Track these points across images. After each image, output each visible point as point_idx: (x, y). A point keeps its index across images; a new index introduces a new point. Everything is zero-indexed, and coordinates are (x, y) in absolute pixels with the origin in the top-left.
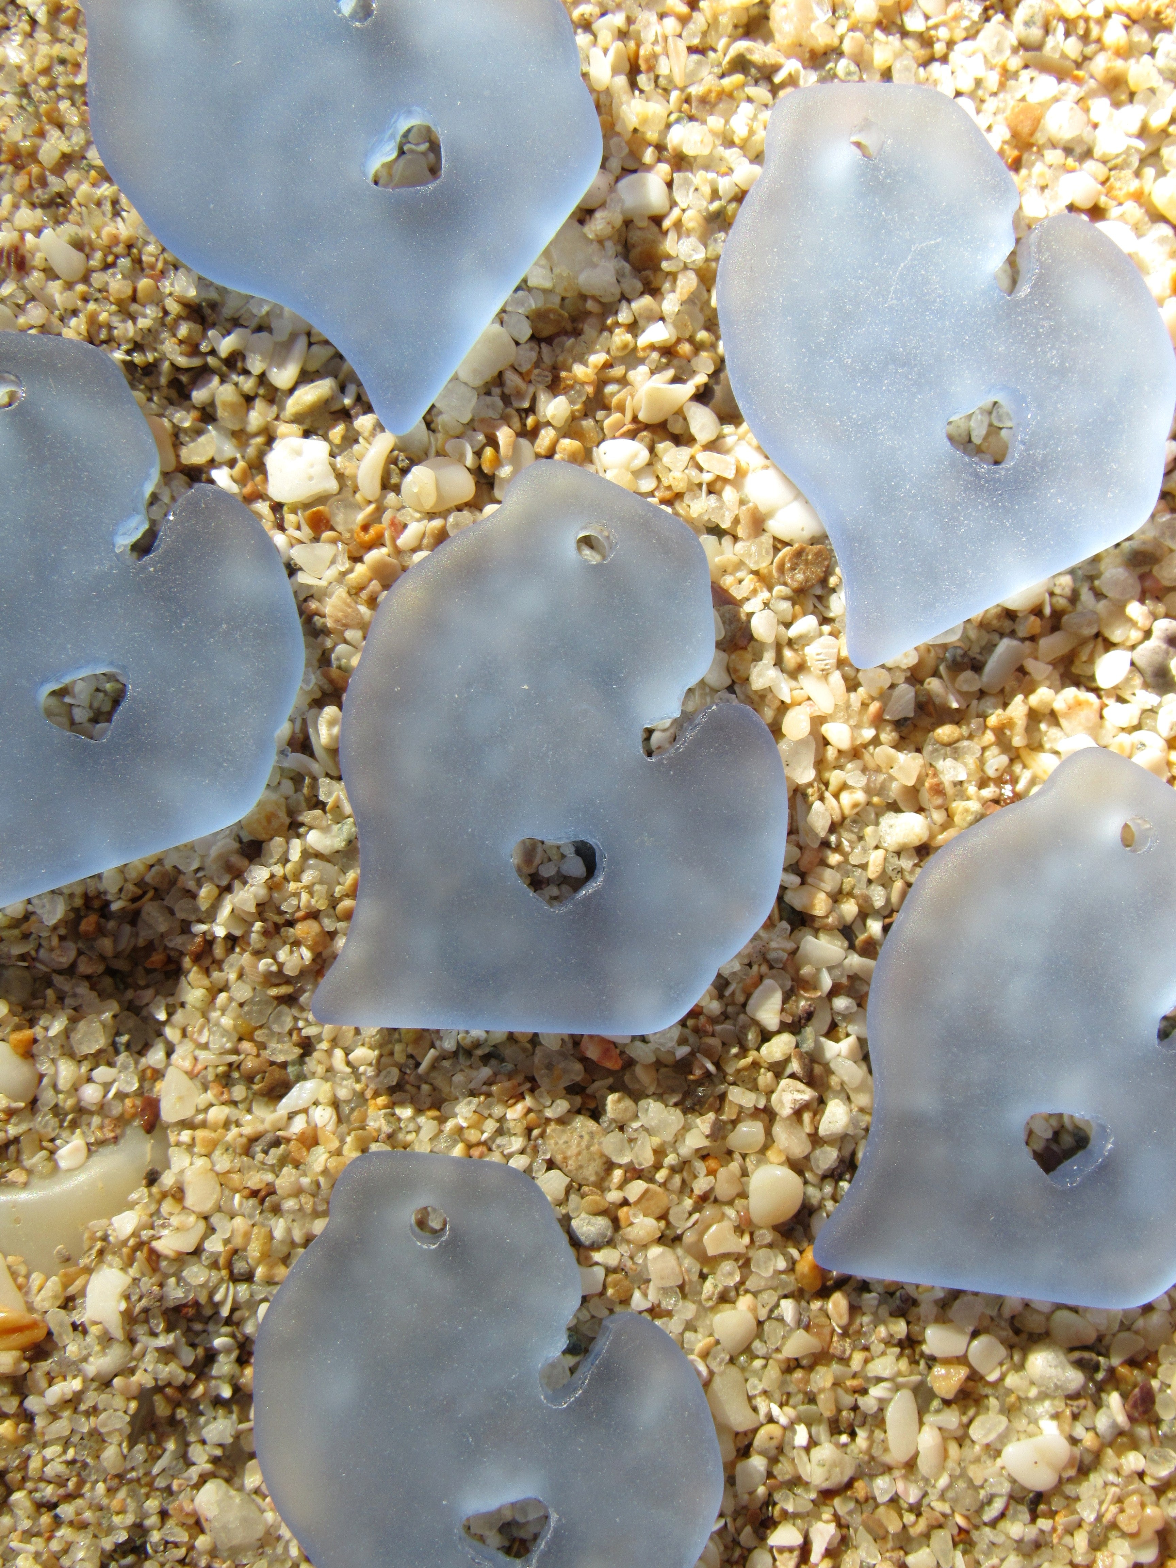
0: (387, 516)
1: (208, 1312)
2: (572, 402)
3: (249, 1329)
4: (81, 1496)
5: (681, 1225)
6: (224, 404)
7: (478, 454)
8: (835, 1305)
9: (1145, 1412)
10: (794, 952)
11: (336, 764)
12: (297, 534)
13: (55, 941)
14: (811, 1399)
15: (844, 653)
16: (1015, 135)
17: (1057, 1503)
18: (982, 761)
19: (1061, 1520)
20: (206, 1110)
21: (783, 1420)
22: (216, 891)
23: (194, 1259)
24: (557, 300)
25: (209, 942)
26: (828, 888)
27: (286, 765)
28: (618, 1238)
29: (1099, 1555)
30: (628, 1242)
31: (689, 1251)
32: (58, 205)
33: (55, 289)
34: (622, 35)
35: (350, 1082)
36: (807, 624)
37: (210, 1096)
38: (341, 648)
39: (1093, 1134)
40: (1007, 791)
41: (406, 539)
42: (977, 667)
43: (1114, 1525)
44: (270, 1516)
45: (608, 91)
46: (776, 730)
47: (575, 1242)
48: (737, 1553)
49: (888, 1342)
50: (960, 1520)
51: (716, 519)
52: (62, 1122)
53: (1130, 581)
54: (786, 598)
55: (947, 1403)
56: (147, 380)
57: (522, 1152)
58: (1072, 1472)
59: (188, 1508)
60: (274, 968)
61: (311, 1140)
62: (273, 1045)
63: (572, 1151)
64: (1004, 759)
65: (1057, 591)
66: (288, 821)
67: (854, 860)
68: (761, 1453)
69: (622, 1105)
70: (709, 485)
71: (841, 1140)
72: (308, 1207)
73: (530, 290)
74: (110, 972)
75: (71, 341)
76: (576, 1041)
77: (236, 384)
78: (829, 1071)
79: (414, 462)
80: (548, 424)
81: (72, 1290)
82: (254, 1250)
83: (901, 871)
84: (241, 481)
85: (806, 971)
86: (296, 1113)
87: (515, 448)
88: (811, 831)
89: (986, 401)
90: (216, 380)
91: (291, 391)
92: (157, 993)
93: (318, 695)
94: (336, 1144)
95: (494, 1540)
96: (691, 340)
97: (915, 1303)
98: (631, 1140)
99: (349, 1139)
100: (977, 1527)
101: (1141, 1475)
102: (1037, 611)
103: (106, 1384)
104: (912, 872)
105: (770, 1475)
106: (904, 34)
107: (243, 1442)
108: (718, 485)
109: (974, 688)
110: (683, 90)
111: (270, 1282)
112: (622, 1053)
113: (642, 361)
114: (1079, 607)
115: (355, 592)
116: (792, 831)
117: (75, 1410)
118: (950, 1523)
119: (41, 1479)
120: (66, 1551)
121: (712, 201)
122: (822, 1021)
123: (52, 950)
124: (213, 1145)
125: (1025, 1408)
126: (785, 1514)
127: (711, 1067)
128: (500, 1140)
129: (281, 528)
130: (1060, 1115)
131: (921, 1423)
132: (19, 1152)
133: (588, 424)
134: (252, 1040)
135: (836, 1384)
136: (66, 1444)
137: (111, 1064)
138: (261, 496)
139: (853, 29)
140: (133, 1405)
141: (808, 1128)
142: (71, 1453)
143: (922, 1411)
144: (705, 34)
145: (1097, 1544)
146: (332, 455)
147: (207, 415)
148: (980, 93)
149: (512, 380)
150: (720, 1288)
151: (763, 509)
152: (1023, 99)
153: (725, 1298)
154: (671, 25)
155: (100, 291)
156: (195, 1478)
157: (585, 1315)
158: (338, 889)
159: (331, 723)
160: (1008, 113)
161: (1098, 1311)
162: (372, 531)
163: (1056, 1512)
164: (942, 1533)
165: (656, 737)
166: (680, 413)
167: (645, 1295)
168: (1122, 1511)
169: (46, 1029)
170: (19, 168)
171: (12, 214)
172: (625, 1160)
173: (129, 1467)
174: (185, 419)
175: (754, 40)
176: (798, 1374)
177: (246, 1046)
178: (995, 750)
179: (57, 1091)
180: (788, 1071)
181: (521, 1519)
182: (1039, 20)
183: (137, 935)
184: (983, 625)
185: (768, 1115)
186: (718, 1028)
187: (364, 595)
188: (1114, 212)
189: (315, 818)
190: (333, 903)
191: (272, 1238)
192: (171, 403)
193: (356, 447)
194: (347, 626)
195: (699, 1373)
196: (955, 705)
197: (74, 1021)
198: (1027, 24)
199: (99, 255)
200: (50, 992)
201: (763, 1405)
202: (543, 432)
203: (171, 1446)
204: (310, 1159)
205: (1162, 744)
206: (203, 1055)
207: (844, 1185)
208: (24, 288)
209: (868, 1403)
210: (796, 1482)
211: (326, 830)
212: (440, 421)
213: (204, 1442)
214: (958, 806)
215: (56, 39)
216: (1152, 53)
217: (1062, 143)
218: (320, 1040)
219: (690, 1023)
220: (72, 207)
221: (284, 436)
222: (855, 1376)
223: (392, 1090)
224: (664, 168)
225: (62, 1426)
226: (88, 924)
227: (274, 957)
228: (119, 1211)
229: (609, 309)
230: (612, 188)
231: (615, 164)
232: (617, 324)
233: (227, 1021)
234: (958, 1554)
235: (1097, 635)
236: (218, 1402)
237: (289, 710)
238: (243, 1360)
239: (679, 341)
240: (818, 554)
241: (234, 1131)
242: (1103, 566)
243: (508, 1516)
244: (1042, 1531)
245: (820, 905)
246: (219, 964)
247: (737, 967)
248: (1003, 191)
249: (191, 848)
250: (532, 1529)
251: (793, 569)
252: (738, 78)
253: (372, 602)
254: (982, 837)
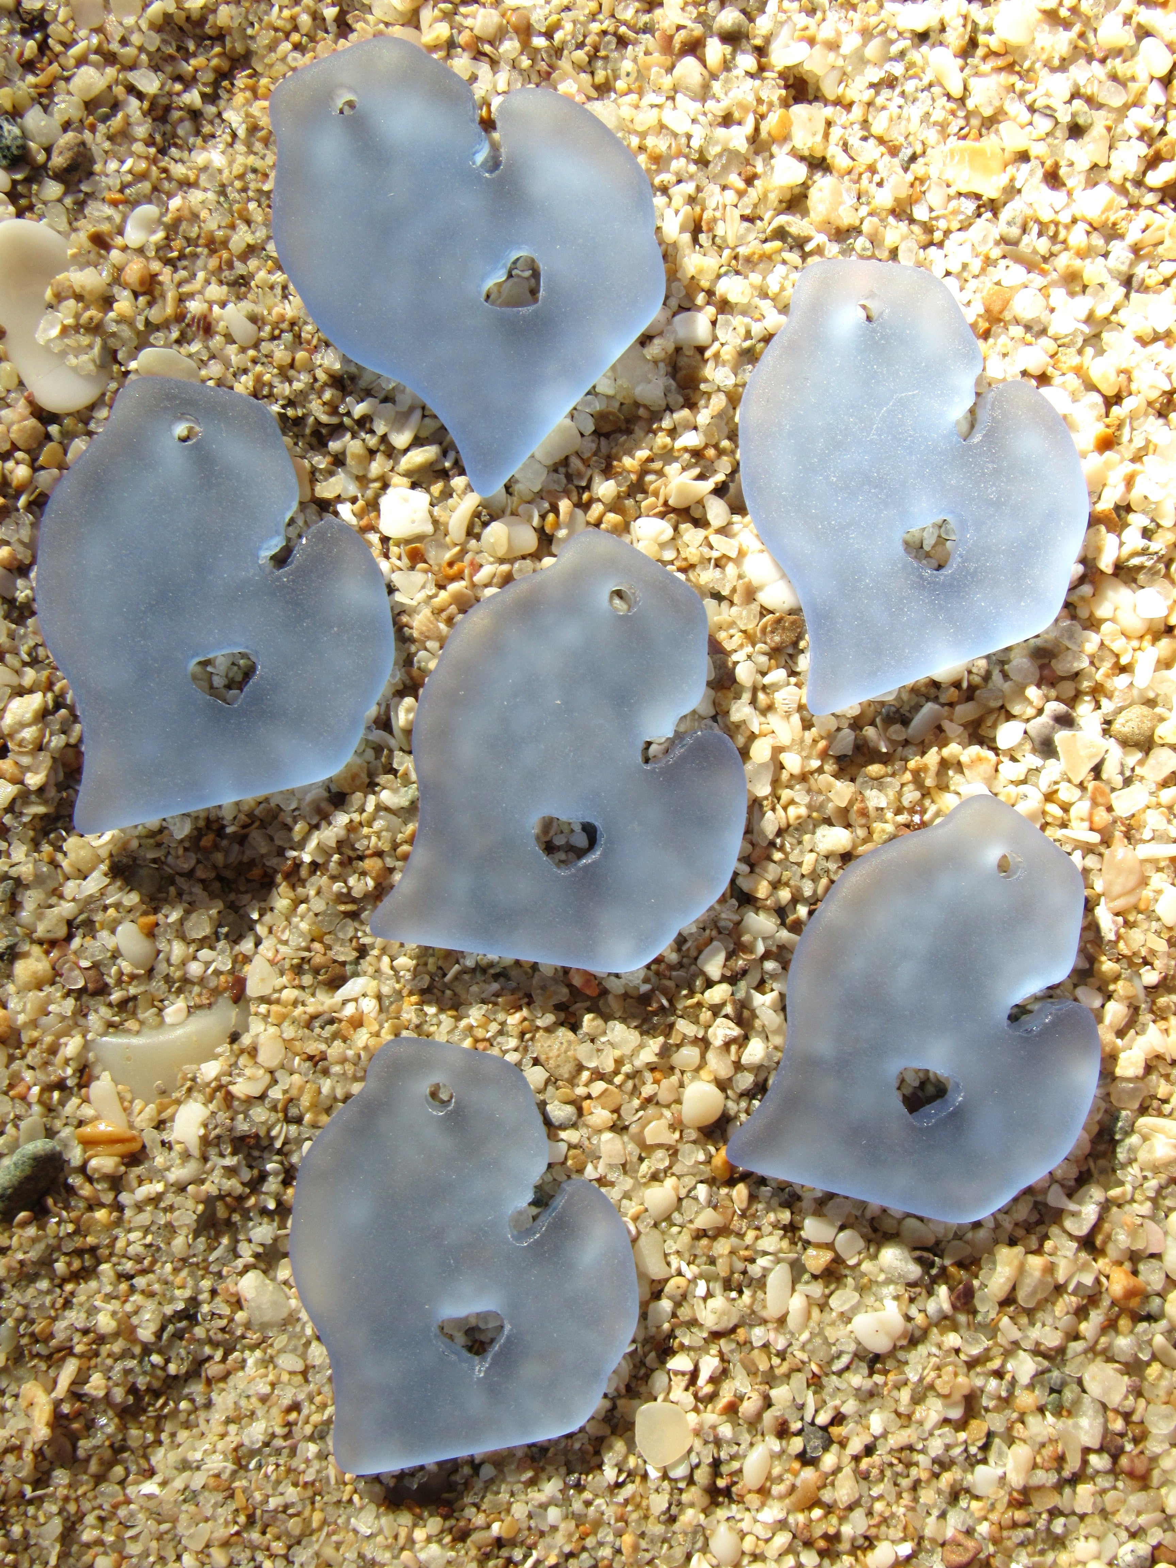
0: (468, 557)
1: (265, 1143)
2: (619, 485)
3: (295, 1159)
4: (153, 1272)
5: (629, 1118)
6: (353, 455)
7: (543, 517)
8: (739, 1193)
9: (965, 1304)
10: (738, 923)
11: (409, 741)
12: (398, 563)
13: (181, 851)
14: (712, 1261)
15: (804, 701)
16: (987, 311)
17: (890, 1364)
18: (900, 794)
19: (892, 1377)
20: (280, 991)
21: (689, 1275)
22: (307, 827)
23: (259, 1102)
24: (617, 405)
25: (298, 865)
26: (770, 878)
27: (370, 738)
28: (580, 1123)
29: (918, 1408)
30: (588, 1126)
31: (632, 1138)
32: (241, 285)
33: (231, 350)
34: (692, 200)
35: (392, 982)
36: (778, 675)
37: (284, 980)
38: (422, 654)
39: (950, 1087)
40: (917, 819)
41: (481, 577)
42: (905, 722)
43: (931, 1387)
44: (294, 1303)
45: (675, 244)
46: (745, 753)
47: (547, 1122)
48: (643, 1371)
49: (775, 1226)
50: (814, 1368)
51: (718, 587)
52: (170, 987)
53: (1032, 669)
54: (765, 654)
55: (815, 1277)
56: (295, 429)
57: (516, 1050)
58: (904, 1342)
59: (233, 1289)
60: (345, 890)
61: (357, 1023)
62: (337, 948)
63: (554, 1053)
64: (917, 795)
65: (974, 670)
66: (367, 780)
67: (792, 858)
68: (669, 1298)
69: (595, 1023)
70: (716, 560)
71: (758, 1069)
72: (350, 1073)
73: (597, 395)
74: (220, 878)
75: (240, 395)
76: (566, 971)
77: (363, 440)
78: (754, 1016)
79: (493, 518)
80: (599, 500)
81: (164, 1116)
82: (305, 1101)
83: (827, 871)
84: (359, 515)
85: (746, 938)
86: (349, 1001)
87: (572, 516)
88: (762, 833)
89: (939, 519)
90: (348, 436)
91: (406, 451)
92: (253, 898)
93: (401, 687)
94: (376, 1028)
95: (461, 1339)
96: (716, 446)
97: (799, 1198)
98: (598, 1050)
99: (386, 1025)
100: (827, 1375)
101: (957, 1351)
102: (957, 685)
103: (181, 1188)
104: (836, 873)
105: (674, 1315)
106: (912, 221)
107: (279, 1244)
108: (723, 561)
109: (901, 738)
110: (733, 249)
111: (314, 1126)
112: (600, 984)
113: (676, 459)
114: (990, 685)
115: (438, 612)
116: (748, 831)
117: (156, 1207)
118: (807, 1369)
119: (124, 1256)
120: (136, 1313)
121: (745, 340)
122: (754, 978)
123: (178, 857)
124: (284, 1017)
125: (874, 1289)
126: (682, 1346)
127: (665, 1002)
128: (499, 1039)
129: (386, 556)
130: (927, 1071)
131: (793, 1290)
132: (135, 1007)
133: (629, 502)
134: (321, 942)
135: (732, 1252)
136: (146, 1231)
137: (212, 948)
138: (373, 528)
139: (871, 214)
140: (201, 1208)
141: (733, 1057)
142: (149, 1239)
143: (795, 1281)
144: (755, 206)
145: (917, 1400)
146: (432, 505)
147: (339, 461)
148: (965, 275)
149: (576, 463)
150: (653, 1169)
151: (755, 583)
152: (998, 283)
153: (655, 1177)
154: (730, 196)
155: (266, 356)
156: (240, 1267)
157: (549, 1178)
158: (400, 836)
159: (408, 711)
160: (985, 294)
161: (939, 1222)
162: (456, 568)
163: (888, 1371)
164: (799, 1375)
165: (653, 749)
166: (700, 502)
167: (596, 1168)
168: (939, 1376)
169: (167, 917)
170: (213, 252)
171: (204, 288)
172: (592, 1065)
173: (191, 1253)
174: (322, 462)
175: (794, 215)
176: (704, 1242)
177: (317, 946)
178: (911, 787)
179: (170, 965)
180: (723, 1013)
181: (482, 1326)
182: (1019, 221)
183: (243, 853)
184: (914, 690)
185: (704, 1043)
186: (674, 973)
187: (444, 615)
188: (1057, 380)
189: (388, 781)
190: (395, 846)
191: (320, 1092)
192: (312, 448)
193: (450, 501)
194: (428, 638)
195: (629, 1232)
196: (884, 750)
197: (188, 912)
198: (1009, 224)
199: (268, 328)
200: (172, 889)
201: (675, 1261)
202: (594, 506)
203: (225, 1241)
204: (355, 1037)
205: (1041, 797)
206: (283, 949)
207: (756, 1103)
208: (207, 348)
209: (755, 1270)
210: (693, 1323)
211: (395, 791)
212: (517, 488)
213: (250, 1241)
214: (877, 826)
215: (251, 151)
216: (1105, 255)
217: (1024, 322)
218: (373, 948)
219: (653, 967)
220: (250, 288)
221: (396, 486)
222: (747, 1248)
223: (423, 992)
224: (711, 310)
225: (145, 1218)
226: (207, 841)
227: (345, 882)
228: (206, 1060)
229: (656, 416)
230: (669, 322)
231: (674, 303)
232: (661, 429)
233: (304, 926)
234: (810, 1393)
235: (1002, 707)
236: (264, 1212)
237: (378, 697)
238: (286, 1183)
239: (706, 446)
240: (793, 623)
241: (300, 1009)
242: (1012, 655)
243: (473, 1322)
244: (876, 1384)
245: (762, 890)
246: (303, 882)
247: (694, 929)
248: (971, 356)
249: (292, 792)
250: (490, 1335)
251: (773, 632)
252: (777, 244)
253: (450, 621)
254: (892, 853)
